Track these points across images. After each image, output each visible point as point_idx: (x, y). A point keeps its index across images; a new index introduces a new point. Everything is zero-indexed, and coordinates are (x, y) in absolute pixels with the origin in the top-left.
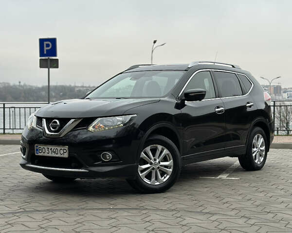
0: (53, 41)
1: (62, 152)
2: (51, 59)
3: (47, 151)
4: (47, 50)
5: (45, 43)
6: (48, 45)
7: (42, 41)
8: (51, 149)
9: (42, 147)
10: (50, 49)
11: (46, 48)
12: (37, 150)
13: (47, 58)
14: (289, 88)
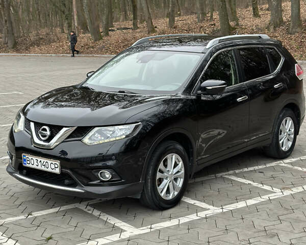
1: (53, 167)
3: (36, 163)
8: (41, 161)
9: (30, 158)
12: (25, 160)
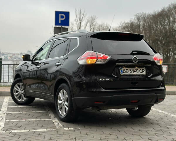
0: (67, 14)
2: (63, 28)
4: (61, 20)
5: (60, 15)
6: (62, 17)
7: (57, 13)
10: (64, 20)
11: (60, 19)
13: (60, 26)
14: (5, 53)
